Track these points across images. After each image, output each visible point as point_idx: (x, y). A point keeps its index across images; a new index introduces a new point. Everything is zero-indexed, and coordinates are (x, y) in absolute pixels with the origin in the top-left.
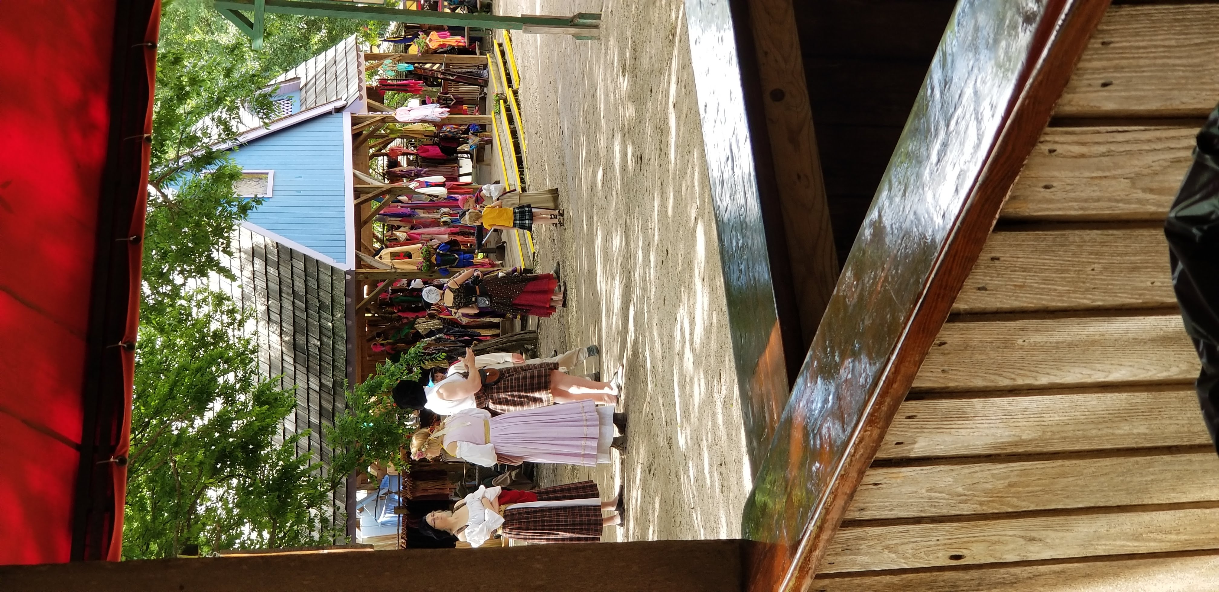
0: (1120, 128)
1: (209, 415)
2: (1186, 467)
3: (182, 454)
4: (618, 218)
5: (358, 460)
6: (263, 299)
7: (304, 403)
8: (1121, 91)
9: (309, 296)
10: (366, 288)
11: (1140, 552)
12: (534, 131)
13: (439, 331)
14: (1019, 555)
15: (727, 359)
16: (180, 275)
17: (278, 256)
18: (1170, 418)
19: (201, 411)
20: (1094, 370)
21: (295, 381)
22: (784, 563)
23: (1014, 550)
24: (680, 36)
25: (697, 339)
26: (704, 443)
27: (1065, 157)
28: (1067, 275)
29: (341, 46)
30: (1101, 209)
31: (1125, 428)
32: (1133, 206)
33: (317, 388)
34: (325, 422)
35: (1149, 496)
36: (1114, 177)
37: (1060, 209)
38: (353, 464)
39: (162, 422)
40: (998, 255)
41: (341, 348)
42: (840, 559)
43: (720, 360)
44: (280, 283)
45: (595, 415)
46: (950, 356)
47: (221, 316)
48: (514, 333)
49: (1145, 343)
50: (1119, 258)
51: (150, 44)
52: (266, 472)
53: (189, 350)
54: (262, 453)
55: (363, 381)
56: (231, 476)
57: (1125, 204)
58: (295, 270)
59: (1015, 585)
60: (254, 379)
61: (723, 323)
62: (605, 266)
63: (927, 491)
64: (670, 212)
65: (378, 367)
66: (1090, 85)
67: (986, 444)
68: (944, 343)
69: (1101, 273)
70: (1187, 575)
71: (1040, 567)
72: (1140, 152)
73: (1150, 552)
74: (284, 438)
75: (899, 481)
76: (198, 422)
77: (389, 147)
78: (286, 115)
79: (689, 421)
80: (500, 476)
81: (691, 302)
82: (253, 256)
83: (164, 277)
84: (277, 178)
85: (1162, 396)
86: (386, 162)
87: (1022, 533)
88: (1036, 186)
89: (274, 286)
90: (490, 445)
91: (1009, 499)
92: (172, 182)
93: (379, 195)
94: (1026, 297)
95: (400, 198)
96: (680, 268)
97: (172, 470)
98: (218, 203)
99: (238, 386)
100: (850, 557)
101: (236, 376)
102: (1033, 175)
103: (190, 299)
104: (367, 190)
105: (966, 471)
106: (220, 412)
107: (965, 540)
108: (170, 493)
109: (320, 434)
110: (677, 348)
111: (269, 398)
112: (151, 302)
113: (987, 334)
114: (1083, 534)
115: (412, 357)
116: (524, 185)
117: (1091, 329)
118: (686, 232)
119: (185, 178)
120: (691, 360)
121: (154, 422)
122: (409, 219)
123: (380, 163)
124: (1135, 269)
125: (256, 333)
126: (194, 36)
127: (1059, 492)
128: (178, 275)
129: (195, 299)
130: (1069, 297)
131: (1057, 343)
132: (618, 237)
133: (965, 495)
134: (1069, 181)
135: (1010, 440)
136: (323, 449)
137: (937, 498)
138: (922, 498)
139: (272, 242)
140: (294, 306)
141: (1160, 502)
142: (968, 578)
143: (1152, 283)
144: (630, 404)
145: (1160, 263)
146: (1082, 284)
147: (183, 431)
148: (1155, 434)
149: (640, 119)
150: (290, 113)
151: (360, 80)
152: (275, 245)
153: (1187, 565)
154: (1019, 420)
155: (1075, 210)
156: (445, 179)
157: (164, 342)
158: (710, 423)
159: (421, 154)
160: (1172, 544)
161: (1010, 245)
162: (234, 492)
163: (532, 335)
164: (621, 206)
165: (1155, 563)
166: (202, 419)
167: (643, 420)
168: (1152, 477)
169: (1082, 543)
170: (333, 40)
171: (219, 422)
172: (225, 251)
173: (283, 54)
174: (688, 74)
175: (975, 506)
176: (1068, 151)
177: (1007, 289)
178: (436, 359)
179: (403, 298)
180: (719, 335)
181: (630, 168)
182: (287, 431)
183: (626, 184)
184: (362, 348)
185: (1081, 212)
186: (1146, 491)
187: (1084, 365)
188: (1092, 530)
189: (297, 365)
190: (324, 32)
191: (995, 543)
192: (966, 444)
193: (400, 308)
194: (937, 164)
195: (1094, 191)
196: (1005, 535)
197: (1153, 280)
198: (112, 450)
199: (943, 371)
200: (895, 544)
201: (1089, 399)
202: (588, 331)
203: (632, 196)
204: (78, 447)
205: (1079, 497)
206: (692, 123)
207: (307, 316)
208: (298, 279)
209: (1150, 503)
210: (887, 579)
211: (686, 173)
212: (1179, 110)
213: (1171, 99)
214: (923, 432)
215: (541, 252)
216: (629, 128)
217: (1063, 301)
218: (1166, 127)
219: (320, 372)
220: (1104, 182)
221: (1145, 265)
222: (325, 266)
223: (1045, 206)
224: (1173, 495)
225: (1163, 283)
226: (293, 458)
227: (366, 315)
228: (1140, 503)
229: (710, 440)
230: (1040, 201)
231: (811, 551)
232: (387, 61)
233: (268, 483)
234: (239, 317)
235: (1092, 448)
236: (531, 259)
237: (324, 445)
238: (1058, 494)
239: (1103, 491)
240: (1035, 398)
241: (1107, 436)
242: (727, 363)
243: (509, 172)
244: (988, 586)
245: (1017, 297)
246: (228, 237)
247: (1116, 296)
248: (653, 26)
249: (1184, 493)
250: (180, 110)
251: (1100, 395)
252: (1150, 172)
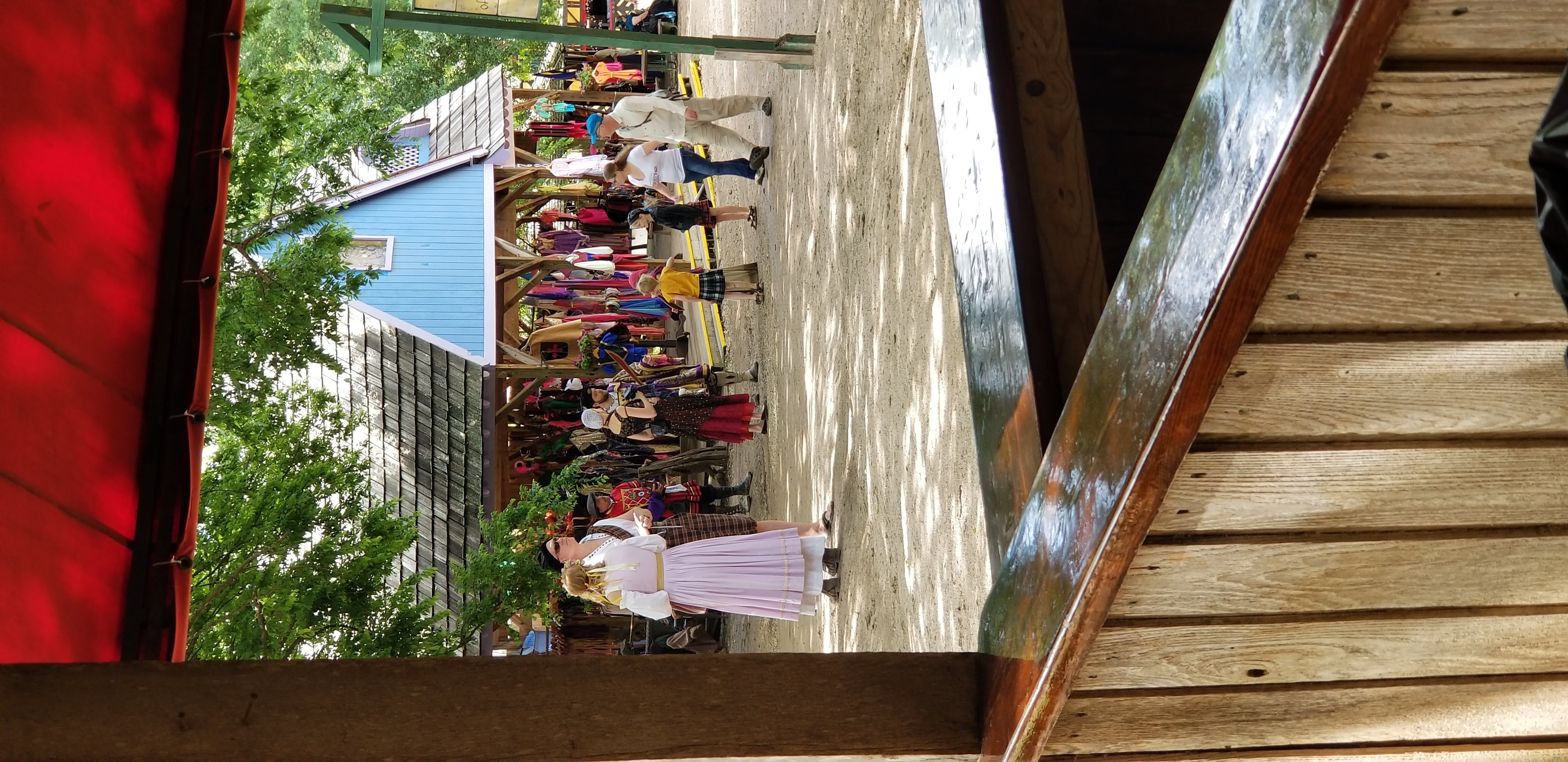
0: (1476, 75)
1: (305, 548)
2: (1558, 555)
3: (269, 596)
4: (833, 297)
5: (495, 609)
6: (377, 401)
7: (427, 535)
8: (1477, 22)
9: (436, 398)
10: (509, 390)
11: (1497, 673)
12: (728, 190)
13: (602, 446)
14: (1338, 672)
15: (969, 471)
16: (272, 367)
17: (398, 346)
18: (1538, 485)
19: (296, 540)
20: (1437, 415)
21: (416, 507)
22: (1032, 674)
23: (1332, 665)
24: (916, 59)
25: (931, 448)
26: (938, 582)
27: (1404, 114)
28: (1404, 281)
29: (483, 79)
30: (1450, 189)
31: (1477, 499)
32: (1493, 185)
33: (445, 517)
34: (453, 560)
35: (1509, 593)
36: (1467, 145)
37: (1395, 188)
38: (489, 614)
39: (245, 556)
40: (1314, 250)
41: (476, 465)
42: (1105, 671)
43: (959, 472)
44: (400, 381)
45: (801, 559)
46: (1250, 390)
47: (323, 422)
48: (698, 450)
49: (1506, 379)
50: (1472, 258)
51: (232, 34)
52: (377, 622)
53: (281, 465)
54: (373, 597)
55: (503, 507)
56: (333, 626)
57: (1481, 182)
58: (419, 364)
59: (1332, 714)
60: (364, 502)
61: (964, 425)
62: (815, 360)
63: (1219, 579)
64: (899, 285)
65: (523, 490)
66: (1437, 13)
67: (1297, 516)
68: (1243, 373)
69: (1448, 279)
70: (1558, 706)
71: (1366, 690)
72: (1503, 109)
73: (1510, 672)
74: (401, 579)
75: (1182, 564)
76: (291, 558)
77: (542, 209)
78: (411, 166)
79: (919, 555)
80: (676, 634)
81: (924, 401)
82: (366, 346)
83: (252, 371)
84: (398, 245)
85: (1528, 454)
86: (537, 230)
87: (1343, 642)
88: (1363, 155)
89: (392, 385)
90: (663, 593)
91: (1325, 593)
92: (263, 246)
93: (528, 269)
94: (1351, 311)
95: (555, 274)
96: (911, 357)
97: (256, 617)
98: (321, 272)
99: (343, 512)
100: (1118, 669)
101: (342, 498)
102: (1361, 140)
103: (284, 398)
104: (513, 263)
105: (1270, 552)
106: (320, 543)
107: (1268, 649)
108: (253, 646)
109: (448, 575)
110: (906, 460)
111: (382, 528)
112: (234, 401)
113: (1299, 362)
114: (1422, 645)
115: (566, 479)
116: (713, 260)
117: (1435, 357)
118: (920, 310)
119: (280, 243)
120: (924, 476)
121: (235, 556)
122: (566, 301)
123: (531, 231)
124: (1493, 274)
125: (367, 444)
126: (295, 65)
127: (1391, 585)
128: (269, 366)
129: (290, 399)
130: (1406, 312)
131: (1390, 376)
132: (833, 323)
133: (1268, 586)
134: (1407, 149)
135: (1328, 510)
136: (451, 595)
137: (1231, 590)
138: (1212, 588)
139: (390, 327)
140: (416, 410)
141: (1524, 603)
142: (1271, 702)
143: (1516, 295)
144: (845, 537)
145: (1527, 267)
146: (1423, 294)
147: (271, 569)
148: (1518, 508)
149: (863, 170)
150: (416, 164)
151: (507, 123)
152: (394, 332)
153: (1558, 692)
154: (1340, 483)
155: (1416, 189)
156: (612, 251)
157: (249, 454)
158: (946, 556)
159: (582, 220)
160: (1539, 662)
161: (1331, 237)
162: (336, 648)
163: (721, 453)
164: (838, 283)
165: (1517, 688)
166: (296, 553)
167: (860, 558)
168: (1514, 568)
169: (1422, 658)
170: (473, 72)
171: (317, 556)
172: (329, 335)
173: (408, 89)
174: (925, 107)
175: (1281, 602)
176: (1407, 107)
177: (1325, 298)
178: (596, 483)
179: (555, 402)
180: (959, 441)
181: (850, 233)
182: (405, 571)
183: (844, 254)
184: (502, 467)
185: (1423, 193)
186: (1505, 586)
187: (1425, 408)
188: (1434, 640)
189: (420, 487)
190: (461, 64)
191: (1307, 654)
192: (1270, 515)
193: (552, 415)
194: (1237, 129)
195: (1440, 163)
196: (1320, 644)
197: (1516, 290)
198: (173, 549)
199: (1242, 412)
200: (1177, 652)
201: (1432, 456)
202: (793, 446)
203: (851, 269)
204: (130, 544)
205: (1417, 593)
206: (930, 170)
207: (433, 424)
208: (422, 375)
209: (1510, 603)
210: (1166, 700)
211: (920, 235)
212: (1554, 51)
213: (1544, 35)
214: (1213, 496)
215: (734, 346)
216: (849, 182)
217: (1398, 317)
218: (1536, 74)
219: (449, 496)
220: (1454, 151)
221: (1507, 269)
222: (458, 359)
223: (1376, 183)
224: (1540, 593)
225: (1530, 294)
226: (413, 604)
227: (510, 425)
228: (1497, 604)
229: (945, 577)
230: (1369, 176)
231: (1066, 658)
232: (542, 100)
233: (380, 635)
234: (345, 423)
235: (1435, 524)
236: (722, 354)
237: (452, 589)
238: (1389, 589)
239: (1448, 585)
240: (1361, 452)
241: (1455, 508)
242: (969, 476)
243: (695, 243)
244: (1298, 715)
245: (1339, 309)
246: (334, 317)
247: (1468, 312)
248: (882, 49)
249: (1556, 591)
250: (274, 153)
251: (1446, 450)
252: (1515, 137)
